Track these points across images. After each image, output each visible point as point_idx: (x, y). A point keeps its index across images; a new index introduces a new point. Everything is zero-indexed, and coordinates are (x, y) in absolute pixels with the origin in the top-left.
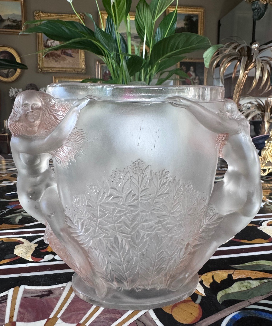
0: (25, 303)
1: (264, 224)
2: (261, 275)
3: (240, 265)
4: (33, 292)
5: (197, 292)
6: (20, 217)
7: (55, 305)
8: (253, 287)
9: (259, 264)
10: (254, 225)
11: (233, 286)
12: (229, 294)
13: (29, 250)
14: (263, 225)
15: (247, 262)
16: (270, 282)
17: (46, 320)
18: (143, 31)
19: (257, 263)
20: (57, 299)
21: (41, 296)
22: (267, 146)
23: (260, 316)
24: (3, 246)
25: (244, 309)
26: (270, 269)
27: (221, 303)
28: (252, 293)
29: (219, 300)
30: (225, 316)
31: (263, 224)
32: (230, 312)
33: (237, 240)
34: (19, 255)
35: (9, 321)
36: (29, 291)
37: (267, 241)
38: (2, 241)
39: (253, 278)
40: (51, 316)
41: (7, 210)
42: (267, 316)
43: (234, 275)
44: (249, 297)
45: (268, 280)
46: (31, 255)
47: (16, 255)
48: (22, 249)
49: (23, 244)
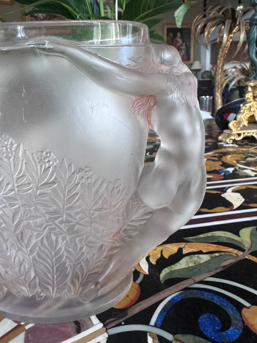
1: (229, 190)
2: (213, 248)
3: (194, 237)
5: (140, 270)
8: (202, 262)
9: (213, 235)
10: (219, 192)
11: (180, 262)
12: (174, 271)
14: (228, 192)
15: (201, 234)
16: (221, 256)
19: (212, 234)
22: (242, 109)
23: (202, 297)
25: (187, 289)
27: (162, 282)
28: (199, 270)
29: (161, 279)
30: (163, 298)
32: (170, 293)
37: (229, 209)
39: (204, 251)
42: (209, 297)
43: (185, 249)
44: (195, 275)
45: (220, 253)
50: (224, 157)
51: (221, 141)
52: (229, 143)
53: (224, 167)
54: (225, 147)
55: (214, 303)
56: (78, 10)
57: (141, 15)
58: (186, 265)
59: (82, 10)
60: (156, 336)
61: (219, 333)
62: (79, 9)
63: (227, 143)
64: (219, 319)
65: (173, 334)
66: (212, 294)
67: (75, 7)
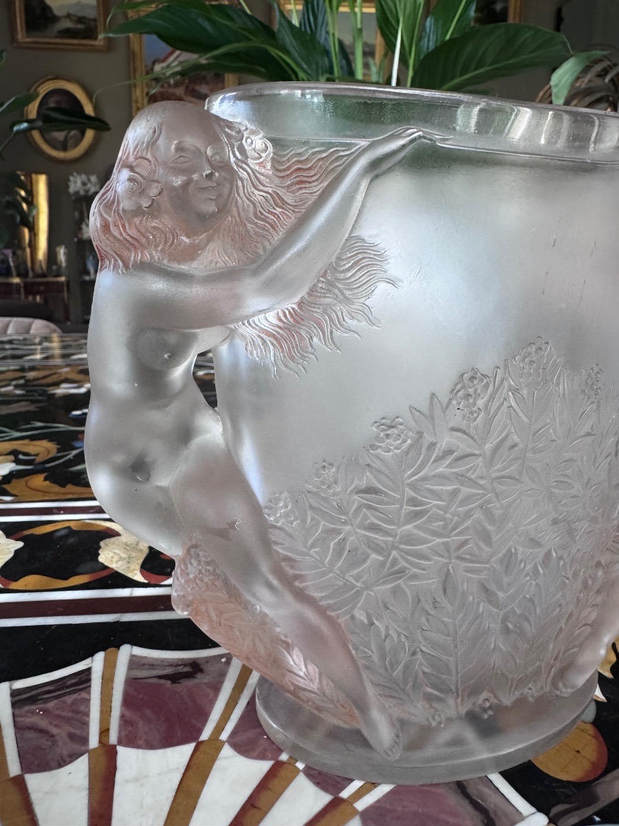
0: (135, 694)
4: (152, 664)
7: (212, 703)
13: (134, 554)
17: (193, 745)
18: (394, 23)
20: (217, 689)
21: (175, 678)
24: (71, 540)
34: (110, 566)
35: (100, 742)
36: (144, 661)
38: (69, 528)
40: (205, 735)
41: (74, 452)
46: (139, 567)
47: (102, 564)
48: (117, 551)
49: (118, 537)
56: (305, 66)
57: (456, 81)
59: (314, 66)
62: (309, 64)
67: (299, 60)
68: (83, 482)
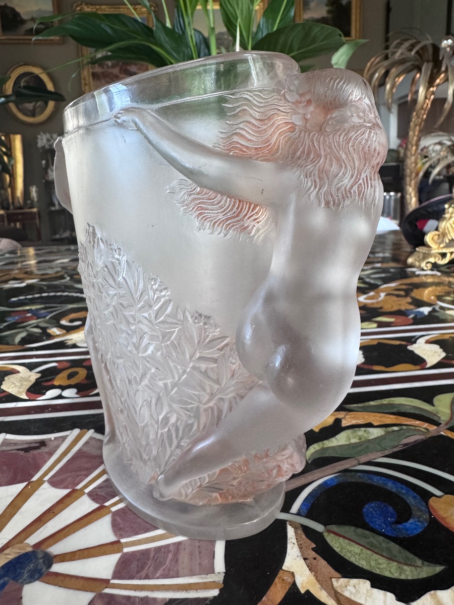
1: (421, 341)
2: (390, 419)
3: (360, 405)
4: (15, 443)
6: (24, 334)
7: (45, 462)
8: (372, 437)
9: (391, 402)
10: (404, 343)
11: (338, 436)
12: (328, 448)
13: (25, 383)
14: (419, 343)
15: (373, 400)
16: (402, 431)
17: (25, 484)
19: (390, 401)
20: (51, 454)
21: (26, 450)
22: (448, 213)
23: (369, 482)
25: (346, 471)
26: (408, 411)
27: (309, 462)
28: (367, 447)
30: (311, 481)
31: (419, 341)
32: (321, 475)
33: (366, 367)
34: (7, 390)
36: (12, 441)
37: (418, 367)
39: (376, 424)
40: (35, 479)
41: (5, 324)
42: (381, 482)
43: (345, 420)
44: (360, 453)
45: (400, 427)
46: (26, 390)
47: (3, 389)
48: (15, 382)
49: (18, 374)
50: (415, 291)
51: (411, 266)
52: (425, 268)
53: (415, 306)
54: (418, 276)
55: (386, 490)
56: (175, 55)
58: (346, 441)
60: (300, 525)
61: (393, 526)
62: (178, 53)
63: (423, 270)
64: (393, 508)
65: (325, 525)
66: (384, 478)
67: (171, 51)
68: (5, 342)
